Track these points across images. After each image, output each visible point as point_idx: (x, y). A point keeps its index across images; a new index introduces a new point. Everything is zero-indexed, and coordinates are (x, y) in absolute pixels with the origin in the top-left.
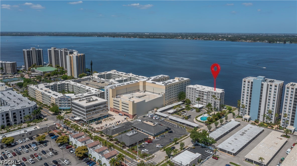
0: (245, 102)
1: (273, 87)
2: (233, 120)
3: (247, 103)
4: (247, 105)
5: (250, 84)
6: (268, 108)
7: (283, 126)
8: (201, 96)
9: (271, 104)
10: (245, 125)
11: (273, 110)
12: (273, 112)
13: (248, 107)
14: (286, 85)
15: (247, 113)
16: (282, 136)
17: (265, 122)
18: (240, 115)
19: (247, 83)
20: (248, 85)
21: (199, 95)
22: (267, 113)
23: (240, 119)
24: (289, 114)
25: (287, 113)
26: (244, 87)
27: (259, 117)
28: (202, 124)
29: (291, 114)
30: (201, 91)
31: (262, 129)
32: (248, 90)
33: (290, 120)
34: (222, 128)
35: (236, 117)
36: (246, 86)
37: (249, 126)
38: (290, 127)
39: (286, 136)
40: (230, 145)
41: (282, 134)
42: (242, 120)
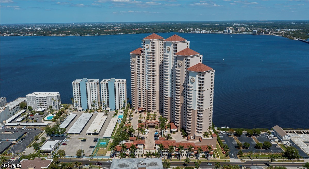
0: (77, 98)
1: (93, 85)
2: (71, 113)
3: (78, 99)
4: (78, 100)
5: (78, 85)
6: (93, 99)
7: (103, 109)
8: (41, 101)
9: (94, 96)
10: (80, 115)
11: (96, 100)
12: (96, 101)
13: (79, 102)
14: (101, 82)
15: (80, 106)
16: (104, 115)
17: (93, 109)
18: (75, 109)
19: (76, 85)
20: (77, 86)
21: (40, 101)
22: (93, 103)
23: (76, 112)
24: (106, 100)
25: (104, 100)
26: (74, 88)
27: (88, 107)
28: (50, 122)
29: (107, 100)
30: (40, 97)
31: (92, 114)
32: (77, 90)
33: (107, 104)
34: (66, 120)
35: (73, 111)
36: (76, 87)
37: (83, 114)
38: (108, 109)
39: (106, 115)
40: (75, 129)
41: (104, 114)
42: (78, 112)
